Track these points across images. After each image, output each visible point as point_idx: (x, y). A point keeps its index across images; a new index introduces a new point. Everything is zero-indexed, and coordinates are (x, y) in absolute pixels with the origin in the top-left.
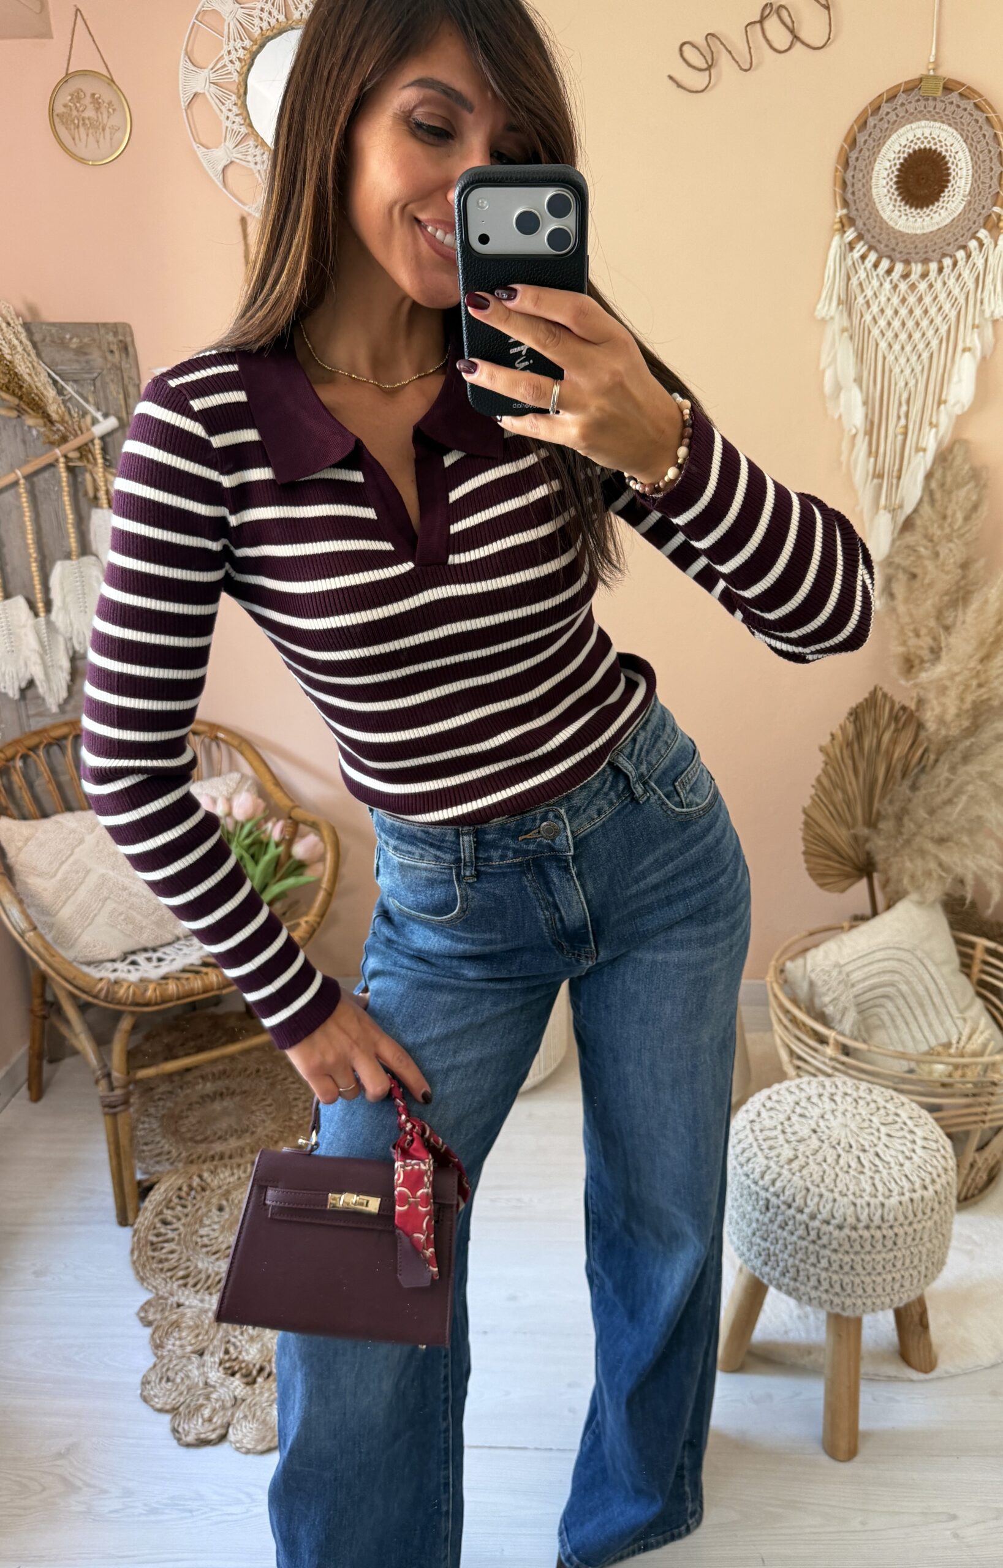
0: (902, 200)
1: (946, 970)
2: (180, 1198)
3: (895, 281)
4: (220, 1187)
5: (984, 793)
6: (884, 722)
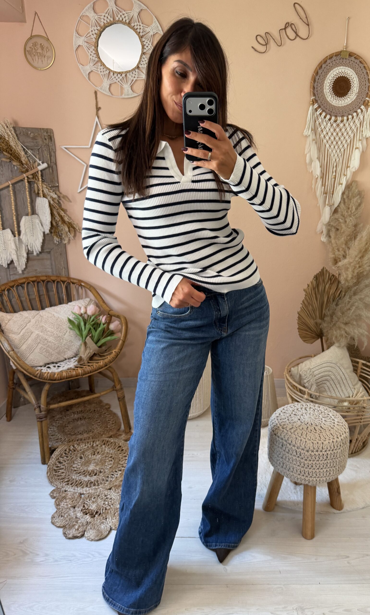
0: (334, 94)
1: (348, 371)
3: (332, 122)
4: (81, 450)
5: (361, 306)
6: (326, 280)
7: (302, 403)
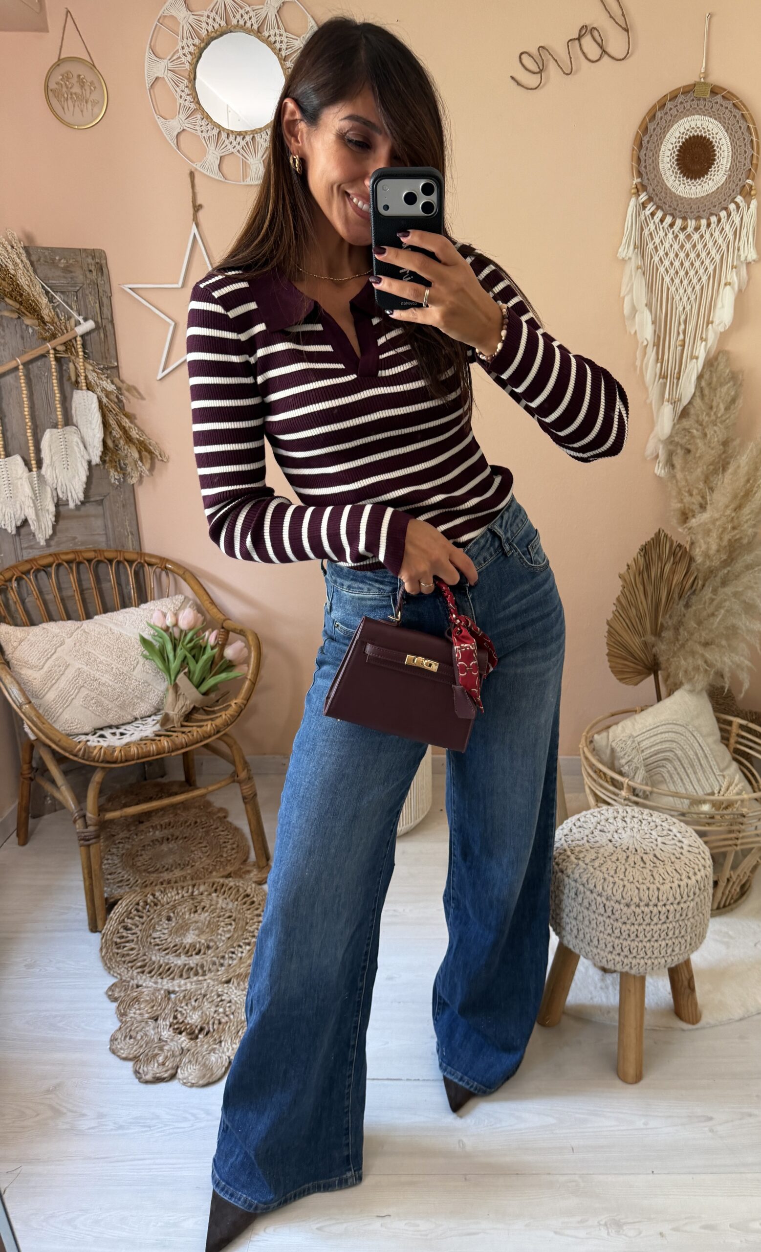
0: (681, 173)
1: (710, 740)
2: (138, 910)
3: (676, 231)
4: (168, 903)
5: (737, 608)
6: (665, 556)
7: (618, 806)
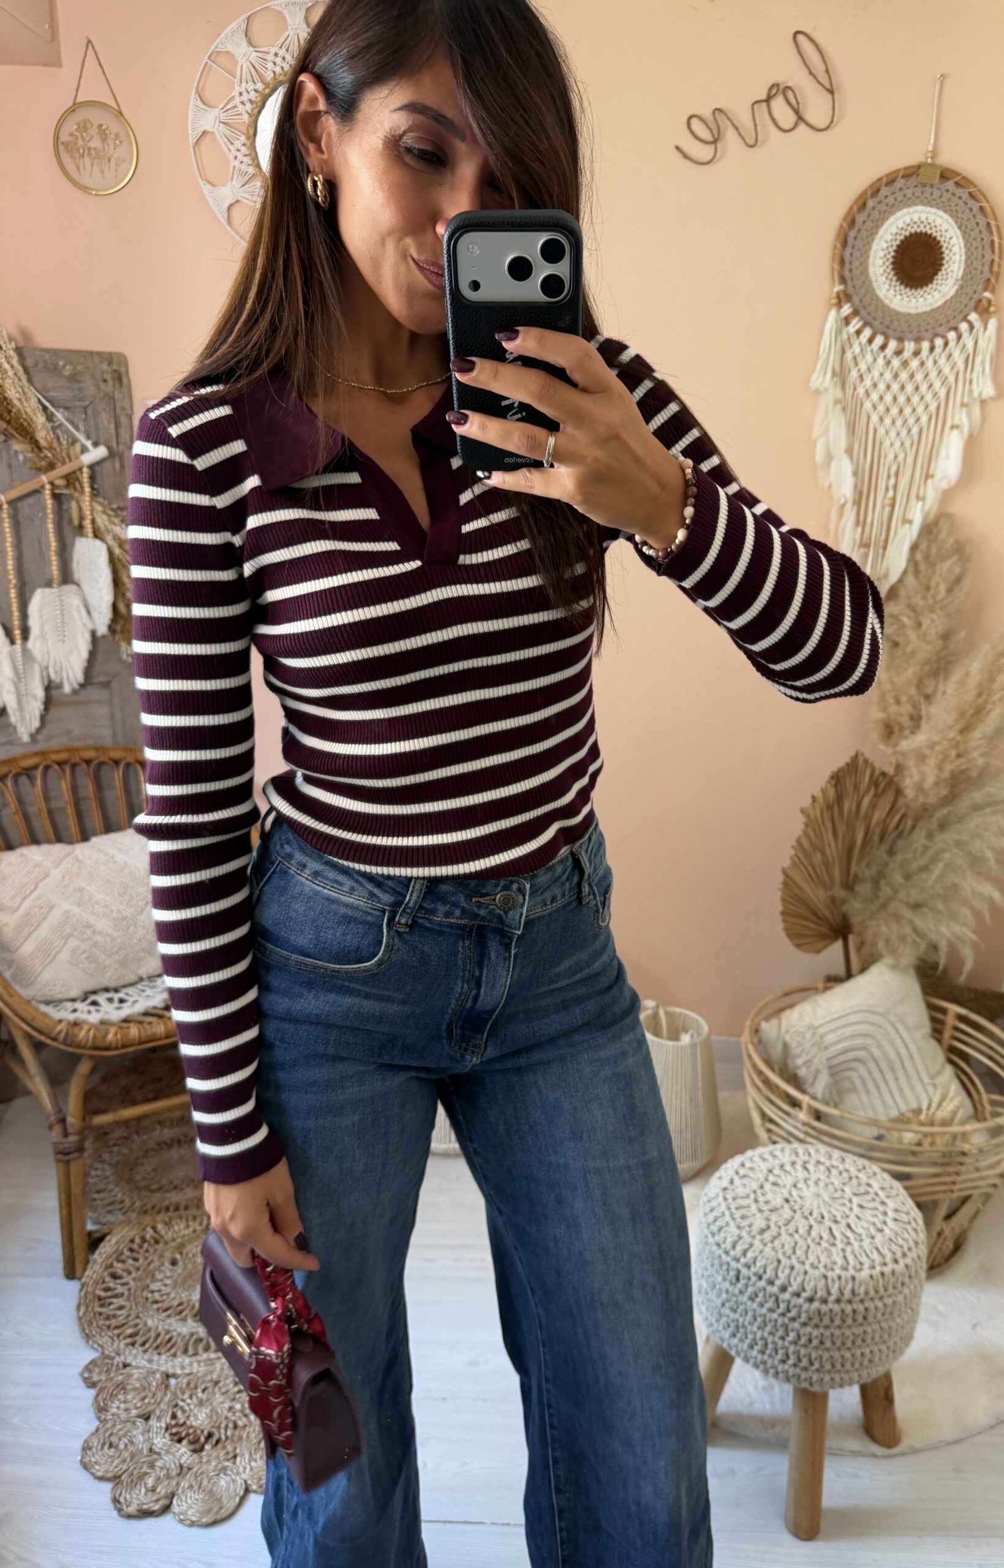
0: (897, 280)
1: (918, 1035)
3: (889, 357)
4: (174, 1240)
5: (959, 861)
6: (865, 786)
7: (796, 1144)
